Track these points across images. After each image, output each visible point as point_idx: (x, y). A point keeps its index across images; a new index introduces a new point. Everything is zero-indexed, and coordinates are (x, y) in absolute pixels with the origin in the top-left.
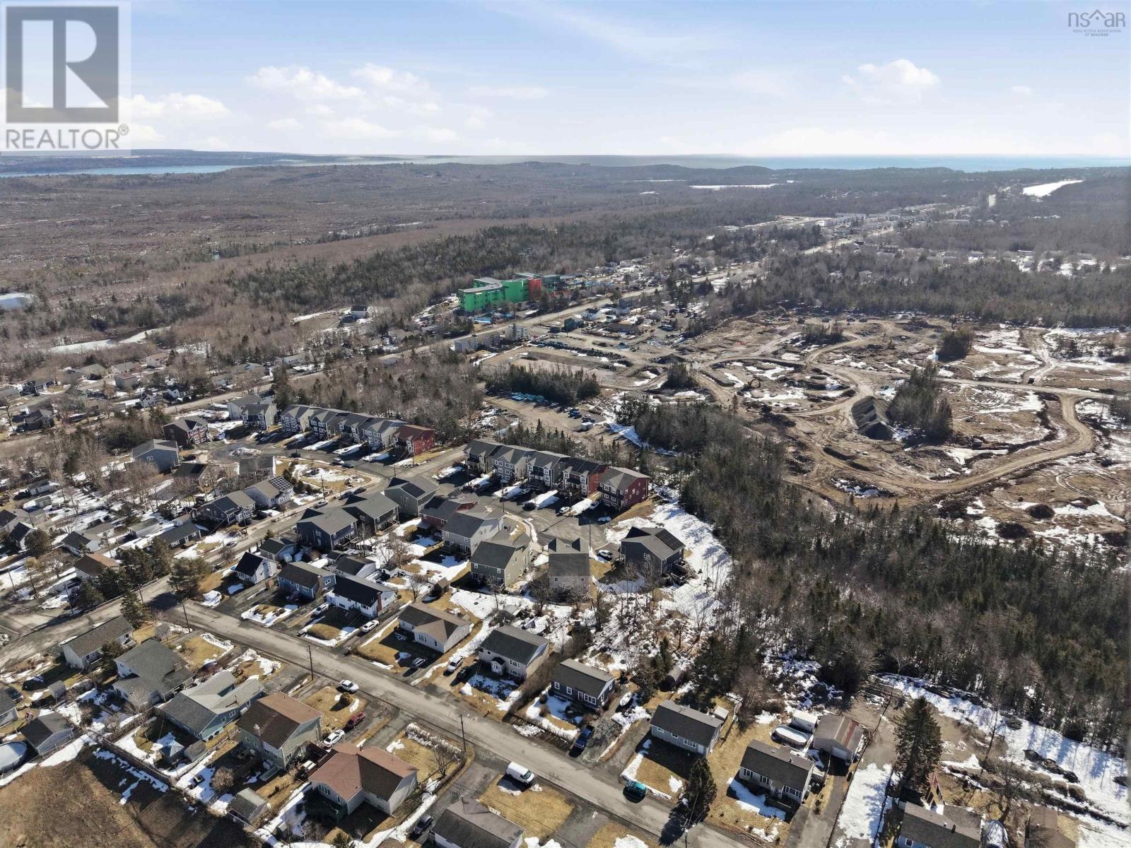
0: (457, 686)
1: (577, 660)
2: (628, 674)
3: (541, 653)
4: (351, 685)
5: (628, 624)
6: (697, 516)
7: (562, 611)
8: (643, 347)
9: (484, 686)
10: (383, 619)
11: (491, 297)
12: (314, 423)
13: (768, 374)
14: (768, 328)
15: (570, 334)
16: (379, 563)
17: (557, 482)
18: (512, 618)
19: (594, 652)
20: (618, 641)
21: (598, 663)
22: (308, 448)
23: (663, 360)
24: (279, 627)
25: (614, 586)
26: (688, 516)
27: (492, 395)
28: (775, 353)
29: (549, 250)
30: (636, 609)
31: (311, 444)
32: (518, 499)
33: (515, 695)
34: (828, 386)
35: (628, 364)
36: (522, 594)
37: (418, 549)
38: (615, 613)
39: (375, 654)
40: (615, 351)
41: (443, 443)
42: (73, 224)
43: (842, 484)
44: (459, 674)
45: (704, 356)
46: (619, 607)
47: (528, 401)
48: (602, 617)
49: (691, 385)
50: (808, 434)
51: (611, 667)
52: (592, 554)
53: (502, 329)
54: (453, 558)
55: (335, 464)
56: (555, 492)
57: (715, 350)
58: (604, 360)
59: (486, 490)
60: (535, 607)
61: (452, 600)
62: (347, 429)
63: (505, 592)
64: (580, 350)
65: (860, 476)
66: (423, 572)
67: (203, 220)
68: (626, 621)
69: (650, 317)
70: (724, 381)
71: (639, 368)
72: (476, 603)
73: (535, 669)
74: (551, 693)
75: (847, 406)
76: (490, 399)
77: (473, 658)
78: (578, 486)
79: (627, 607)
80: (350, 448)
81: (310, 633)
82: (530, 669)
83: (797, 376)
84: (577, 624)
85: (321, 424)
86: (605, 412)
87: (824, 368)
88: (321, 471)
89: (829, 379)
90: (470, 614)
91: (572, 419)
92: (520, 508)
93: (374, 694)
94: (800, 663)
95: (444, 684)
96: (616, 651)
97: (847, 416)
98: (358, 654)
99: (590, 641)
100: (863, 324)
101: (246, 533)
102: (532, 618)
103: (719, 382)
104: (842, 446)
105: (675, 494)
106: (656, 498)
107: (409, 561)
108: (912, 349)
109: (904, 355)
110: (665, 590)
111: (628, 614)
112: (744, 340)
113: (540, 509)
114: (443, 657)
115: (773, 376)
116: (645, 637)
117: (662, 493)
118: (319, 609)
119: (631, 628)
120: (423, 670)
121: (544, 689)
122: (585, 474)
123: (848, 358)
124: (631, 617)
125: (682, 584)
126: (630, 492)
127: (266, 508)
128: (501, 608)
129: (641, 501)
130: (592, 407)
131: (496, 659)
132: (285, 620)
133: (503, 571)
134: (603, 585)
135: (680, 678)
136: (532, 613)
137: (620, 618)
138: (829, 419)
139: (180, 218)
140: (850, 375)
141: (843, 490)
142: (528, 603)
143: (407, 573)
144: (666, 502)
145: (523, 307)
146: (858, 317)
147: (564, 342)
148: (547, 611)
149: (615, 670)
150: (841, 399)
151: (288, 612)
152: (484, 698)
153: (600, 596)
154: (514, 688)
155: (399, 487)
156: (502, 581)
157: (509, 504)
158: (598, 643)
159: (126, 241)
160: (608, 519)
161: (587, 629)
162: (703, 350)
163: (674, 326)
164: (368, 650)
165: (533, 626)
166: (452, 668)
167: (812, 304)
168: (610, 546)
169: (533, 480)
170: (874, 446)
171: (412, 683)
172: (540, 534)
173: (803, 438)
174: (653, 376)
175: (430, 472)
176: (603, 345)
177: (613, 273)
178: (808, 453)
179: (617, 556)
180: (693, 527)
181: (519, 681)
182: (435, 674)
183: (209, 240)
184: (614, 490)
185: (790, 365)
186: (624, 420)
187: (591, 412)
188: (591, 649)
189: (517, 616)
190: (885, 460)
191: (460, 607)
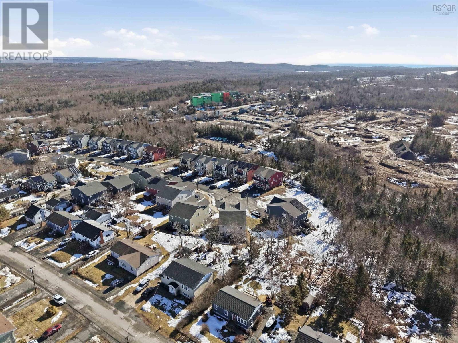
0: (140, 304)
1: (233, 286)
2: (272, 298)
3: (207, 280)
4: (60, 299)
5: (272, 259)
6: (312, 195)
7: (226, 249)
8: (277, 120)
9: (161, 304)
10: (102, 249)
11: (205, 100)
12: (104, 144)
13: (342, 132)
14: (338, 114)
15: (241, 115)
16: (113, 214)
17: (229, 174)
18: (190, 252)
19: (247, 280)
20: (264, 272)
21: (250, 289)
22: (100, 157)
23: (287, 125)
24: (35, 252)
25: (262, 233)
26: (307, 194)
27: (200, 138)
28: (343, 124)
29: (234, 86)
30: (277, 249)
31: (102, 155)
32: (207, 183)
33: (184, 313)
34: (373, 137)
35: (270, 127)
36: (201, 236)
37: (141, 207)
38: (263, 251)
39: (88, 275)
40: (263, 122)
41: (171, 157)
42: (35, 77)
43: (395, 181)
44: (143, 293)
45: (308, 124)
46: (265, 247)
47: (218, 140)
48: (254, 255)
49: (302, 135)
50: (369, 157)
51: (259, 292)
52: (248, 213)
53: (209, 113)
54: (161, 213)
55: (111, 164)
56: (229, 180)
57: (313, 122)
58: (258, 125)
59: (190, 179)
60: (208, 245)
61: (153, 238)
62: (121, 148)
63: (189, 235)
64: (246, 121)
65: (405, 176)
66: (139, 221)
67: (89, 77)
68: (270, 257)
69: (280, 109)
70: (319, 134)
71: (275, 128)
72: (168, 241)
73: (201, 292)
74: (212, 313)
75: (387, 145)
76: (200, 139)
77: (157, 281)
78: (241, 177)
79: (272, 248)
80: (121, 157)
81: (52, 258)
82: (197, 293)
83: (357, 132)
84: (236, 258)
85: (108, 145)
86: (258, 146)
87: (370, 129)
88: (102, 167)
89: (373, 134)
90: (163, 248)
91: (241, 148)
92: (208, 188)
93: (75, 307)
94: (400, 294)
95: (131, 301)
96: (263, 279)
97: (388, 149)
98: (77, 274)
99: (244, 271)
100: (385, 113)
101: (46, 196)
102: (204, 252)
103: (317, 134)
104: (389, 162)
105: (298, 183)
106: (287, 185)
107: (133, 213)
108: (414, 122)
109: (410, 125)
110: (296, 237)
111: (271, 253)
112: (327, 119)
113: (219, 188)
114: (137, 279)
115: (344, 132)
116: (283, 269)
117: (290, 183)
118: (64, 241)
119: (274, 263)
120: (119, 288)
121: (206, 309)
122: (246, 169)
123: (381, 126)
124: (274, 255)
125: (307, 234)
126: (272, 180)
127: (64, 183)
128: (184, 245)
129: (278, 186)
130: (251, 144)
131: (172, 283)
132: (40, 248)
133: (189, 221)
134: (254, 233)
135: (313, 304)
136: (205, 250)
137: (266, 255)
138: (378, 150)
139: (80, 76)
140: (384, 132)
141: (396, 184)
142: (203, 242)
143: (129, 220)
144: (293, 187)
145: (220, 105)
146: (382, 111)
147: (238, 118)
148: (216, 248)
149: (262, 295)
150: (382, 142)
151: (45, 242)
152: (159, 314)
153: (252, 239)
154: (184, 307)
155: (137, 173)
156: (189, 228)
157: (201, 186)
158: (250, 273)
159: (54, 84)
160: (259, 194)
161: (242, 262)
162: (307, 122)
163: (292, 113)
164: (85, 272)
165: (205, 258)
166: (140, 288)
167: (358, 105)
168: (260, 209)
169: (216, 173)
170: (407, 163)
171: (107, 300)
172: (217, 202)
173: (367, 159)
174: (282, 132)
175: (161, 169)
176: (258, 119)
177: (263, 94)
178: (371, 165)
179: (264, 215)
180: (311, 201)
181: (189, 301)
182: (127, 293)
183: (90, 84)
184: (262, 178)
185: (352, 128)
186: (268, 149)
187: (250, 145)
188: (245, 277)
189: (194, 251)
190: (416, 169)
191: (157, 243)
